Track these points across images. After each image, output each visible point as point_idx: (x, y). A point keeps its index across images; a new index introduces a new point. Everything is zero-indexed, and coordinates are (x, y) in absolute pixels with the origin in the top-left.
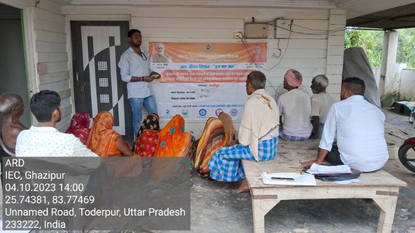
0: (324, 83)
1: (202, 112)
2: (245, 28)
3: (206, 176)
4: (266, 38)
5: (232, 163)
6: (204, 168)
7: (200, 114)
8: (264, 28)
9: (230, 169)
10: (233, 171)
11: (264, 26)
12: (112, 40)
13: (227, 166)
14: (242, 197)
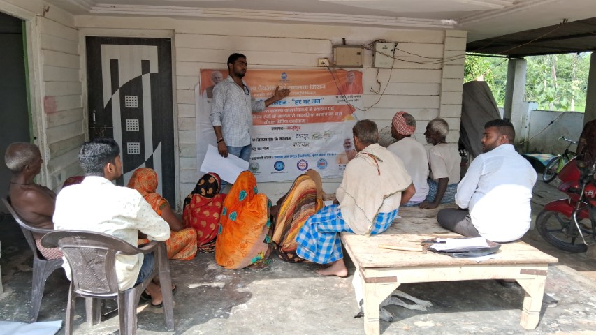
0: (443, 130)
1: (279, 166)
2: (333, 53)
3: (290, 256)
4: (362, 67)
5: (329, 238)
6: (288, 245)
7: (276, 169)
8: (359, 54)
9: (326, 245)
10: (329, 248)
11: (359, 50)
12: (145, 65)
13: (323, 240)
14: (341, 283)
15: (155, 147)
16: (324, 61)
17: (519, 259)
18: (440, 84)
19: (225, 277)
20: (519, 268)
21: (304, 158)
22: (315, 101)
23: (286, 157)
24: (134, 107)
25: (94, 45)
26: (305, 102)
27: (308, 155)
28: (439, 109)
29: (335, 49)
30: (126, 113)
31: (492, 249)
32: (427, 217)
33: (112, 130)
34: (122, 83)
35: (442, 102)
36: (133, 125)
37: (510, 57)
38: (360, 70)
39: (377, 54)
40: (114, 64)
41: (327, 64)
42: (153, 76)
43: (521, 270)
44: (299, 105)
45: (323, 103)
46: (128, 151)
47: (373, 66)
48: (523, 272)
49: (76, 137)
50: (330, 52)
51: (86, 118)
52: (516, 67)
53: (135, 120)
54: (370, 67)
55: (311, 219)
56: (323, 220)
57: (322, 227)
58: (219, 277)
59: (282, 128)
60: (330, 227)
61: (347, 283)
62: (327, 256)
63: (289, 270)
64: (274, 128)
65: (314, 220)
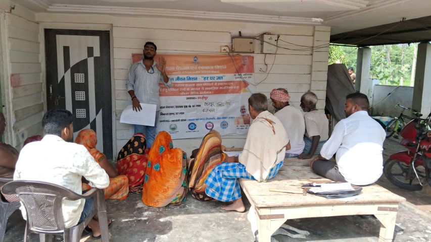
0: (314, 100)
1: (192, 127)
2: (232, 42)
3: (201, 197)
4: (253, 52)
5: (230, 182)
6: (200, 188)
7: (189, 129)
8: (251, 43)
9: (228, 187)
10: (230, 190)
11: (251, 40)
12: (90, 51)
13: (226, 184)
14: (240, 217)
15: (97, 113)
16: (225, 48)
17: (377, 199)
18: (311, 66)
19: (150, 213)
20: (376, 206)
21: (211, 121)
22: (219, 78)
23: (197, 120)
24: (82, 82)
25: (50, 35)
26: (211, 78)
27: (214, 118)
28: (310, 85)
29: (233, 40)
30: (76, 87)
31: (357, 191)
32: (304, 166)
33: (65, 99)
34: (72, 63)
35: (312, 79)
36: (80, 96)
37: (358, 47)
38: (252, 55)
39: (265, 43)
40: (66, 50)
41: (228, 50)
42: (96, 58)
43: (379, 208)
44: (206, 81)
45: (225, 79)
46: (77, 115)
47: (262, 52)
48: (380, 209)
49: (37, 105)
50: (230, 41)
51: (44, 90)
52: (364, 54)
53: (82, 92)
54: (260, 52)
55: (217, 167)
56: (226, 168)
57: (226, 173)
58: (146, 213)
59: (194, 98)
60: (232, 174)
61: (244, 217)
62: (228, 196)
63: (200, 207)
64: (188, 98)
65: (220, 168)
